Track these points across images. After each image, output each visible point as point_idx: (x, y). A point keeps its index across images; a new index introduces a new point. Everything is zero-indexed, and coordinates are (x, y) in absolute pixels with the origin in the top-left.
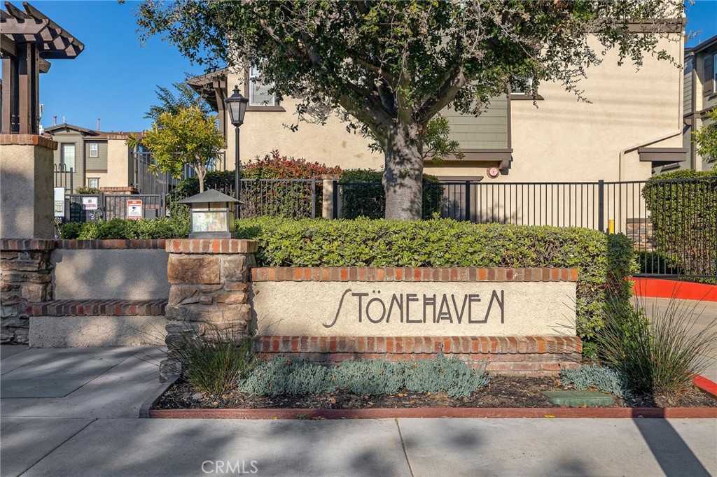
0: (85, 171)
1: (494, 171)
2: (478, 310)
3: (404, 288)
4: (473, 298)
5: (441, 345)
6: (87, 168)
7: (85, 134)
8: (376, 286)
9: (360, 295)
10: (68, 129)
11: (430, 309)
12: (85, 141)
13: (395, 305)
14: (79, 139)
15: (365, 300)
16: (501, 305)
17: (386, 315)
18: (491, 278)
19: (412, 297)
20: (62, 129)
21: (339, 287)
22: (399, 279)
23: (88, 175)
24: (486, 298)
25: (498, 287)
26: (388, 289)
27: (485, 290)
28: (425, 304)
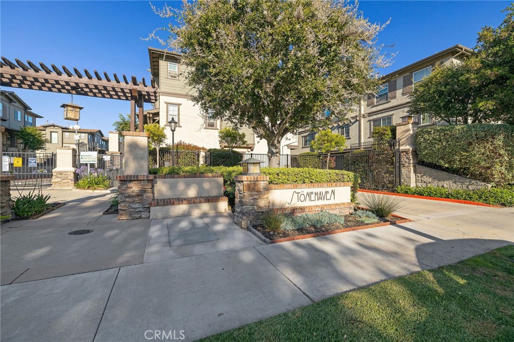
0: (63, 143)
1: (249, 150)
2: (328, 196)
3: (310, 190)
4: (327, 192)
5: (322, 207)
6: (64, 142)
7: (63, 128)
8: (302, 190)
9: (298, 193)
10: (54, 126)
11: (316, 196)
12: (63, 132)
13: (308, 196)
14: (60, 131)
15: (299, 194)
16: (334, 194)
17: (305, 200)
18: (332, 187)
19: (312, 193)
20: (51, 126)
21: (292, 191)
22: (309, 187)
23: (64, 145)
24: (330, 192)
25: (333, 189)
26: (306, 191)
27: (330, 190)
28: (315, 195)
